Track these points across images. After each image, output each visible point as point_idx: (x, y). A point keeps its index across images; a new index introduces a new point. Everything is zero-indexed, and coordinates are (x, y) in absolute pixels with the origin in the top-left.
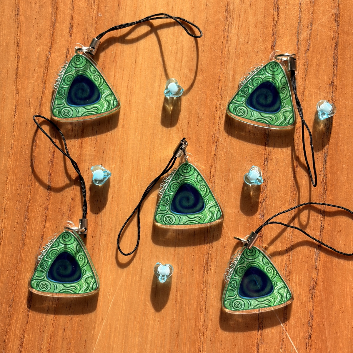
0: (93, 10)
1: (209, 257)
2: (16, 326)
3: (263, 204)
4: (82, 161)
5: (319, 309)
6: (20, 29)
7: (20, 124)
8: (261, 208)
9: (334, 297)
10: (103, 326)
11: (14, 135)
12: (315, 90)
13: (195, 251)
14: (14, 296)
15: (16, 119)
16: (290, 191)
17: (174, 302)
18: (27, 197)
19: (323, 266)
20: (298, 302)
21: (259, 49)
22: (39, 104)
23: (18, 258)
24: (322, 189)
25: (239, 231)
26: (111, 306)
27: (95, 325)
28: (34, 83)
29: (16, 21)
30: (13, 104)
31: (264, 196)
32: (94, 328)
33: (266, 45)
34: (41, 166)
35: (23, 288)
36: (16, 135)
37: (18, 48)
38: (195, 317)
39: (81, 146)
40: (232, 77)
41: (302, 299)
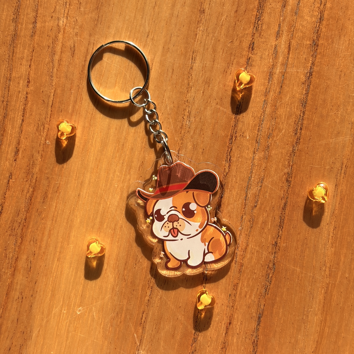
0: (41, 137)
12: (257, 248)
16: (220, 347)
24: (252, 350)
39: (13, 274)
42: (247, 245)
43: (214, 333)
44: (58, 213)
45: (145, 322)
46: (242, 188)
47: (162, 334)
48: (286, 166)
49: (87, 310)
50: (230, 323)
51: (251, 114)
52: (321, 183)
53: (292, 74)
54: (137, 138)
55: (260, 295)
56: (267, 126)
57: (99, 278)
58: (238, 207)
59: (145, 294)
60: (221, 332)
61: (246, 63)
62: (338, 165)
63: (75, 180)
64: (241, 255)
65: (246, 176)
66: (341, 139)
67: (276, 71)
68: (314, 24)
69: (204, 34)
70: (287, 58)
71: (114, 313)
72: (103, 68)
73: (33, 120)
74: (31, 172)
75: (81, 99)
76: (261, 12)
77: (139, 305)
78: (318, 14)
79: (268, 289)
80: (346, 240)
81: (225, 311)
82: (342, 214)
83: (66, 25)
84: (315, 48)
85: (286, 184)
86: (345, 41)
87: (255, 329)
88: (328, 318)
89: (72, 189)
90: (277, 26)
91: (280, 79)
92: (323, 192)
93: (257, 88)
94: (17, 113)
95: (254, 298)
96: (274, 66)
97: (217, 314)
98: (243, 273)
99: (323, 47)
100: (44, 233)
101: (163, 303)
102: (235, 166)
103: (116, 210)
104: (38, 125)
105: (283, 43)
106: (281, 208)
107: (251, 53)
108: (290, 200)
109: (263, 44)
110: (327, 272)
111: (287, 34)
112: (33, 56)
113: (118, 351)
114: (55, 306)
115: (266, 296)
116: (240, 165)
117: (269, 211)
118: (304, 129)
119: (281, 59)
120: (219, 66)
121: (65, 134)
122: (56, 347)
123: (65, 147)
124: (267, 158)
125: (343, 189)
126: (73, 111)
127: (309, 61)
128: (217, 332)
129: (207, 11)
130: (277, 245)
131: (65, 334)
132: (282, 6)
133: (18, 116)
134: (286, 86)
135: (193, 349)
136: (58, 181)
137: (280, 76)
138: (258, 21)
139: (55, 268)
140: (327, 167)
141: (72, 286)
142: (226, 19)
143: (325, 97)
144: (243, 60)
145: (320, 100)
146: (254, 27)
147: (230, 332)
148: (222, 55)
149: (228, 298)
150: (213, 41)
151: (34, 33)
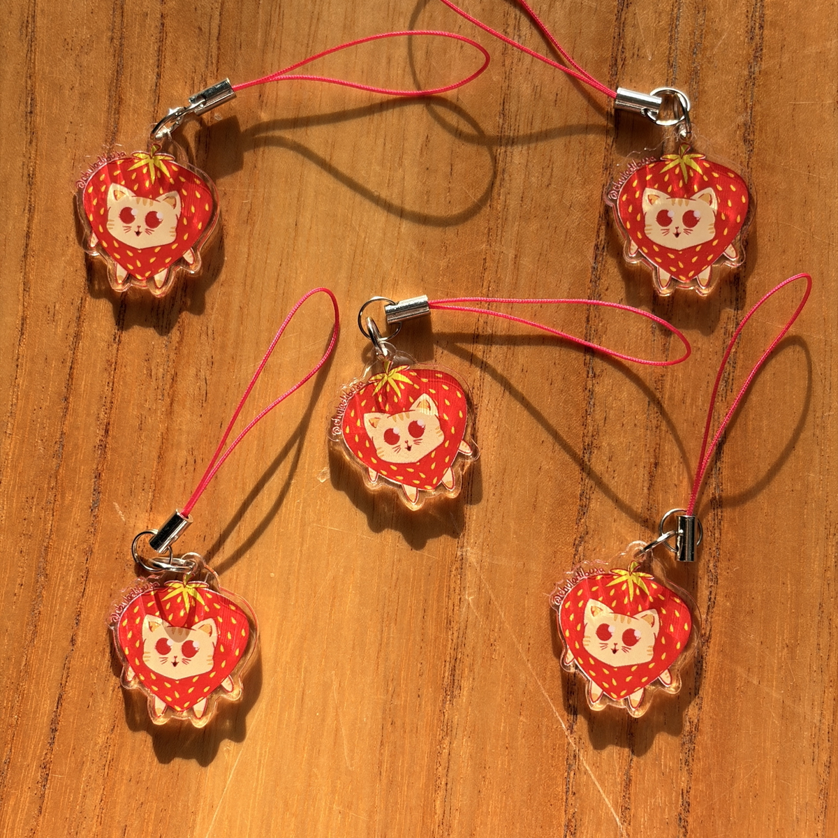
1: (456, 668)
2: (14, 821)
3: (580, 549)
4: (172, 445)
5: (701, 786)
6: (36, 146)
7: (32, 359)
8: (574, 557)
9: (736, 762)
10: (213, 823)
11: (19, 385)
13: (425, 652)
14: (11, 751)
15: (23, 347)
17: (376, 770)
18: (43, 526)
19: (712, 689)
20: (655, 771)
21: (574, 201)
22: (77, 314)
23: (20, 665)
25: (524, 609)
26: (233, 776)
27: (194, 820)
28: (65, 267)
29: (26, 128)
30: (17, 314)
31: (582, 529)
32: (194, 827)
33: (589, 191)
34: (79, 455)
35: (31, 734)
36: (22, 385)
37: (31, 189)
38: (424, 804)
40: (513, 262)
41: (665, 766)
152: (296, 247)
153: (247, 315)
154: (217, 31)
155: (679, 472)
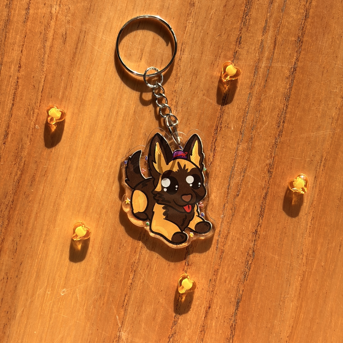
42: (229, 233)
43: (193, 317)
44: (45, 196)
45: (127, 305)
46: (225, 177)
47: (144, 316)
48: (268, 157)
49: (71, 291)
50: (209, 308)
51: (236, 106)
52: (302, 175)
53: (276, 69)
54: (124, 126)
55: (239, 281)
56: (251, 118)
57: (84, 261)
58: (221, 196)
59: (128, 278)
60: (201, 315)
61: (233, 57)
62: (318, 157)
63: (63, 164)
64: (222, 241)
65: (229, 166)
66: (322, 132)
67: (261, 65)
68: (300, 21)
69: (193, 26)
70: (272, 53)
71: (97, 296)
72: (94, 56)
73: (23, 105)
74: (20, 156)
75: (71, 85)
76: (249, 8)
77: (122, 287)
78: (303, 12)
79: (247, 276)
80: (323, 230)
81: (205, 296)
82: (320, 205)
83: (58, 12)
84: (299, 45)
85: (268, 175)
86: (329, 38)
87: (234, 313)
88: (304, 305)
89: (60, 173)
90: (264, 22)
91: (265, 73)
92: (303, 183)
93: (243, 80)
94: (7, 97)
95: (234, 283)
96: (259, 60)
97: (198, 299)
98: (223, 260)
99: (307, 44)
100: (31, 216)
101: (145, 286)
102: (219, 156)
103: (103, 194)
104: (27, 110)
105: (269, 38)
106: (262, 197)
107: (238, 47)
108: (271, 190)
109: (250, 38)
110: (304, 261)
111: (273, 29)
112: (25, 42)
113: (100, 332)
114: (39, 287)
115: (245, 281)
116: (224, 155)
117: (250, 200)
118: (286, 121)
119: (266, 54)
120: (207, 59)
121: (54, 119)
122: (39, 327)
123: (54, 132)
124: (250, 149)
125: (322, 181)
126: (63, 97)
127: (293, 57)
128: (196, 315)
129: (197, 4)
130: (257, 233)
131: (49, 315)
132: (269, 3)
133: (8, 100)
134: (271, 80)
135: (173, 331)
136: (46, 165)
137: (266, 70)
138: (246, 16)
139: (40, 250)
140: (308, 160)
141: (57, 268)
142: (215, 13)
143: (307, 92)
144: (230, 54)
145: (303, 95)
146: (242, 21)
147: (209, 317)
148: (210, 47)
149: (208, 283)
150: (202, 34)
151: (27, 19)
152: (64, 190)
153: (39, 217)
154: (42, 89)
155: (219, 312)
